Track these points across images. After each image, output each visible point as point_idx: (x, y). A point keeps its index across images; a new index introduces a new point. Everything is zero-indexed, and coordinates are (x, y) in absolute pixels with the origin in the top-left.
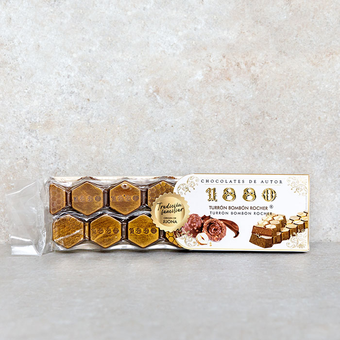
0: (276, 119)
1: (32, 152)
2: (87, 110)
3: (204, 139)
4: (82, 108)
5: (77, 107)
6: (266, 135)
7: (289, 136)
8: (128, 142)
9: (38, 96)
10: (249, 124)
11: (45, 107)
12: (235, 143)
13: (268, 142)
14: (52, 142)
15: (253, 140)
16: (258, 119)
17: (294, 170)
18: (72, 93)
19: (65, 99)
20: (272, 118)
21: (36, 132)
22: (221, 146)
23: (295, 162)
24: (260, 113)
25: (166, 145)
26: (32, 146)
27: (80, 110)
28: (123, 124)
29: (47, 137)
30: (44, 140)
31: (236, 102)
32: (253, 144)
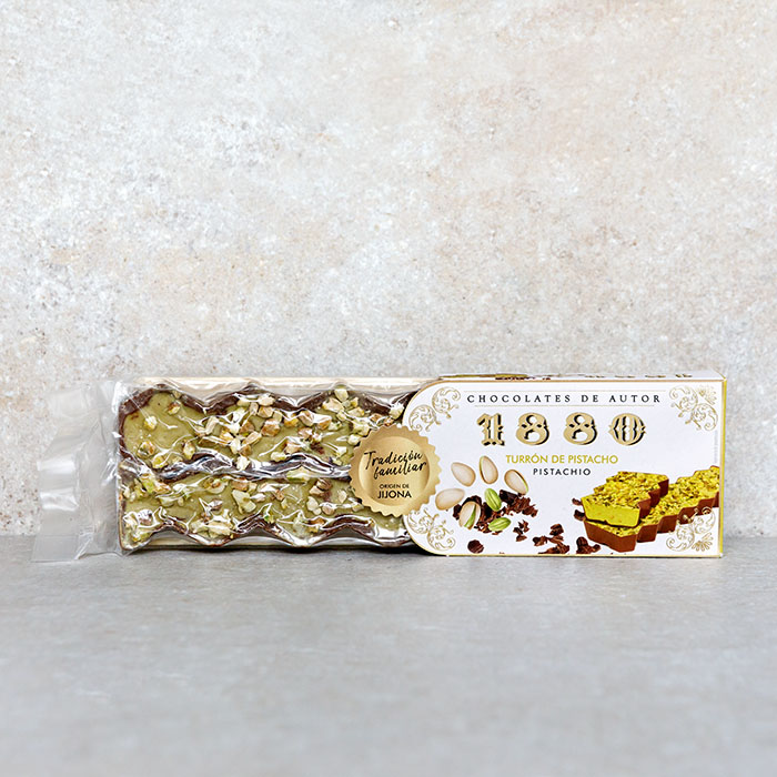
0: (635, 244)
1: (57, 317)
2: (187, 218)
3: (464, 291)
4: (176, 215)
5: (165, 212)
6: (610, 282)
7: (663, 286)
8: (285, 295)
9: (72, 186)
10: (571, 256)
11: (88, 212)
12: (537, 300)
13: (614, 300)
14: (103, 295)
15: (580, 293)
16: (591, 245)
17: (676, 364)
18: (153, 178)
19: (137, 194)
20: (624, 243)
21: (67, 270)
22: (503, 306)
23: (678, 346)
24: (596, 228)
25: (374, 303)
26: (56, 303)
27: (171, 218)
28: (273, 253)
29: (91, 283)
30: (85, 289)
31: (539, 203)
32: (579, 302)
